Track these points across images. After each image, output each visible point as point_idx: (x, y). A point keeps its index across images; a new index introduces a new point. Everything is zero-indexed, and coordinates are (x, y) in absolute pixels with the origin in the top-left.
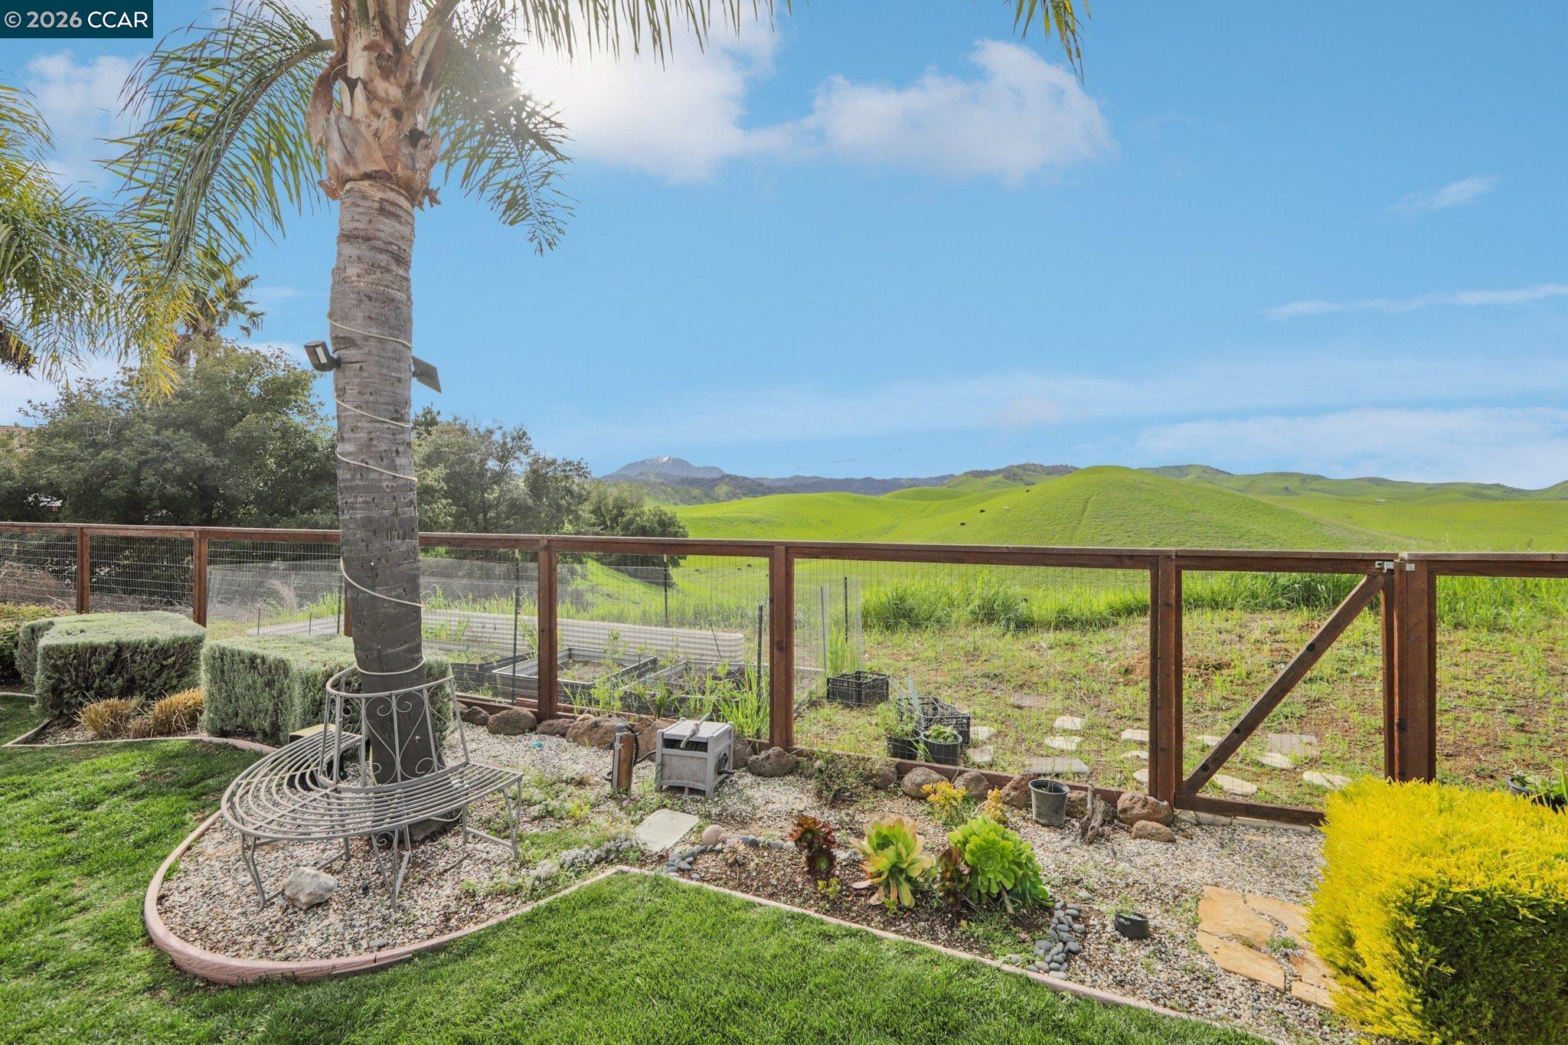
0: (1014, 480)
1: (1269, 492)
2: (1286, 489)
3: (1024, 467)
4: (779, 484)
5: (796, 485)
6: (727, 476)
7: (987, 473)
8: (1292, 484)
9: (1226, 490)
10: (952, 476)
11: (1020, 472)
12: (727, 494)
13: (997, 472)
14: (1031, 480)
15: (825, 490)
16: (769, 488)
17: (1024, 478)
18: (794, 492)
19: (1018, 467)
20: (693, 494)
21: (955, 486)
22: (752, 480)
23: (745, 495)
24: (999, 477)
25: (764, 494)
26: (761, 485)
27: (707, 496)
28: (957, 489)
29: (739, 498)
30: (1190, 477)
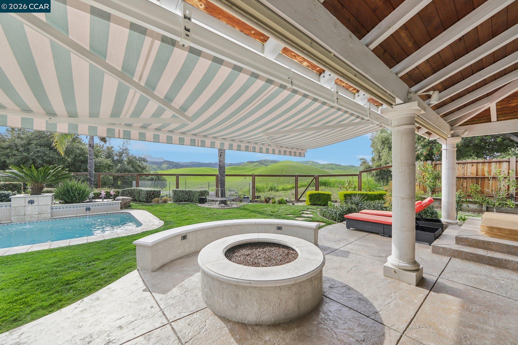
0: (262, 164)
1: (329, 169)
2: (332, 168)
3: (265, 161)
4: (186, 164)
5: (192, 165)
6: (166, 161)
7: (254, 162)
8: (334, 167)
9: (318, 168)
10: (243, 163)
11: (264, 162)
12: (166, 167)
13: (257, 162)
14: (267, 164)
15: (202, 167)
16: (182, 165)
17: (265, 163)
18: (191, 167)
19: (263, 160)
20: (153, 167)
21: (244, 166)
22: (176, 163)
23: (173, 168)
24: (257, 163)
25: (180, 168)
26: (179, 164)
27: (159, 168)
28: (245, 167)
29: (171, 169)
30: (309, 164)
